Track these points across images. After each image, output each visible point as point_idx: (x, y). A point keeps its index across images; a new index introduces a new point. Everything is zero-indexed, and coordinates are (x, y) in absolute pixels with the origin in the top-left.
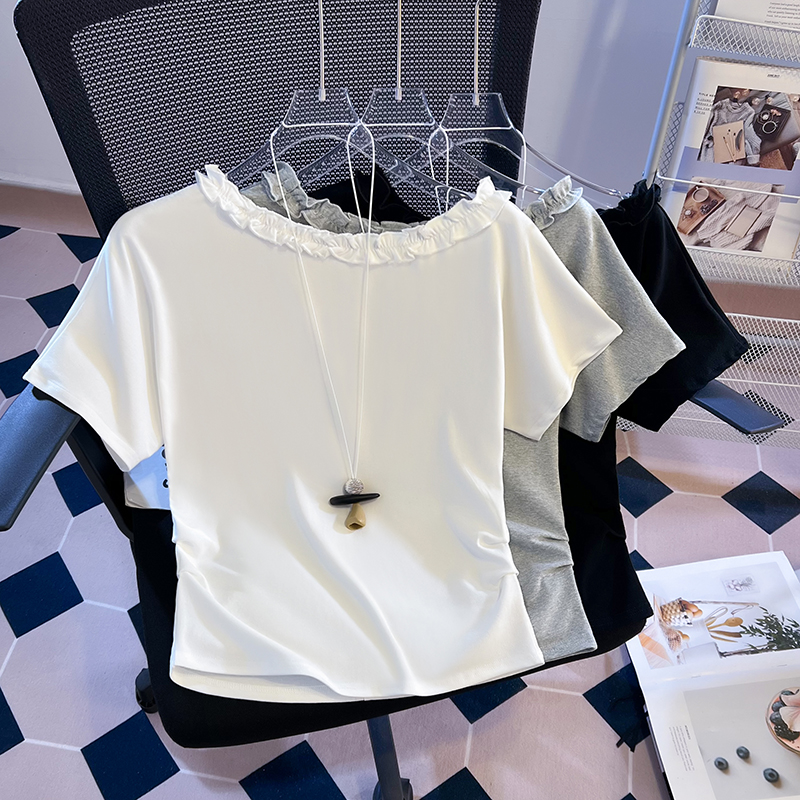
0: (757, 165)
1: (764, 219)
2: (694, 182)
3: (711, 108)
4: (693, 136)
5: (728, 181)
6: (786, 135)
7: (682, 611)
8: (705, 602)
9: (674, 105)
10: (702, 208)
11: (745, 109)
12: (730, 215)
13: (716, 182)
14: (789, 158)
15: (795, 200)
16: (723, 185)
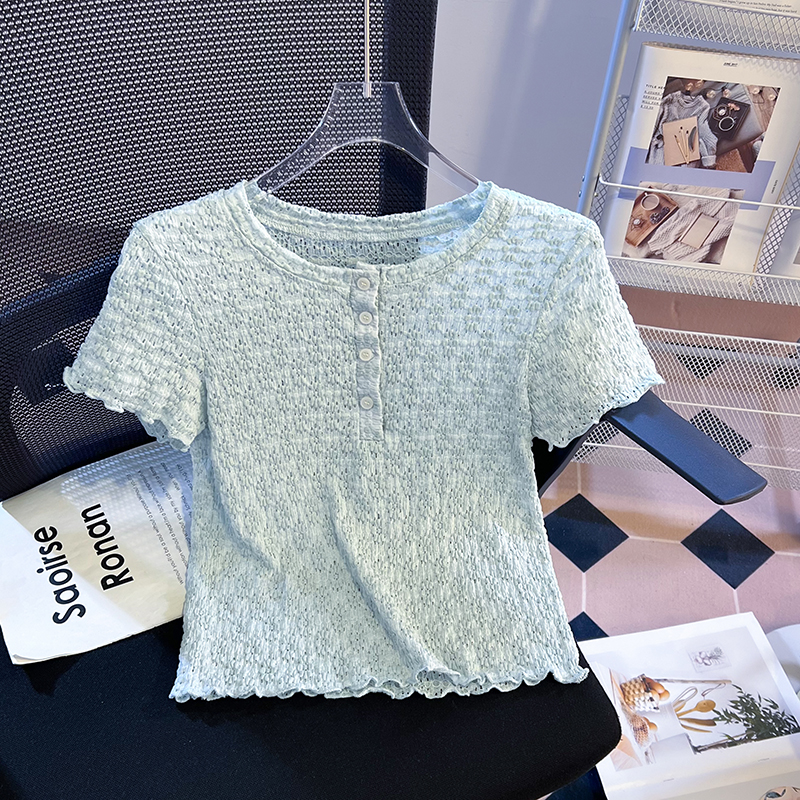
0: (714, 168)
1: (721, 227)
2: (642, 188)
3: (660, 102)
4: (640, 135)
5: (680, 186)
6: (745, 132)
7: (648, 691)
8: (672, 681)
9: (617, 100)
10: (653, 217)
11: (699, 103)
12: (683, 225)
13: (667, 187)
14: (749, 159)
15: (756, 207)
16: (676, 190)
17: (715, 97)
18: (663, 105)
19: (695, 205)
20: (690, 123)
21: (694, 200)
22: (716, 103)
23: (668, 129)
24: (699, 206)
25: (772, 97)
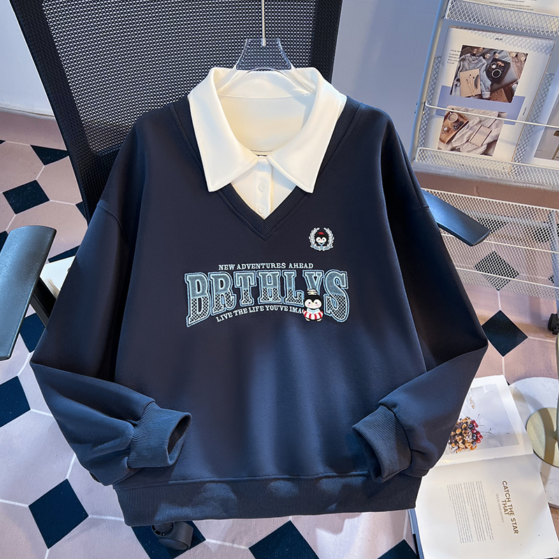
0: (489, 99)
2: (448, 109)
3: (458, 60)
5: (470, 109)
6: (507, 79)
9: (435, 58)
10: (454, 126)
11: (480, 61)
12: (471, 132)
13: (463, 110)
14: (510, 95)
15: (514, 123)
16: (467, 111)
17: (490, 57)
18: (460, 61)
19: (478, 120)
20: (476, 72)
21: (477, 118)
22: (490, 61)
23: (462, 75)
24: (480, 121)
25: (523, 58)
